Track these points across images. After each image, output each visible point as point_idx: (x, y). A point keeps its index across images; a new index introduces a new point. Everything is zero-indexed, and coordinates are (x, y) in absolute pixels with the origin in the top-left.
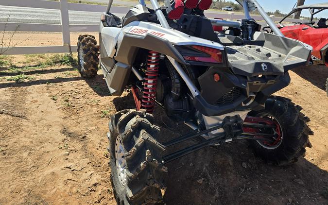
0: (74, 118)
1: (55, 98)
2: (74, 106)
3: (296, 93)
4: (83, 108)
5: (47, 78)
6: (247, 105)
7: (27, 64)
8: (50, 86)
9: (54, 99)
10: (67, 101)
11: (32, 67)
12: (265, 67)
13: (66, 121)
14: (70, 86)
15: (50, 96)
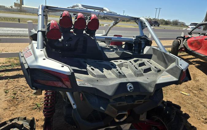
0: (11, 109)
1: (7, 91)
2: (18, 99)
3: (200, 89)
4: (24, 100)
5: (11, 75)
6: (122, 120)
7: (4, 65)
8: (10, 81)
9: (6, 93)
10: (15, 94)
11: (5, 67)
12: (130, 87)
13: (5, 112)
14: (24, 82)
15: (5, 90)
